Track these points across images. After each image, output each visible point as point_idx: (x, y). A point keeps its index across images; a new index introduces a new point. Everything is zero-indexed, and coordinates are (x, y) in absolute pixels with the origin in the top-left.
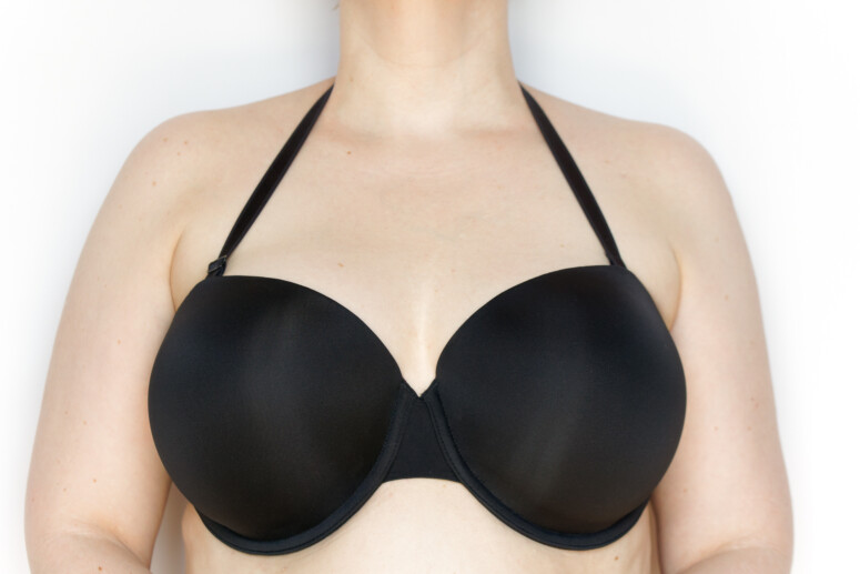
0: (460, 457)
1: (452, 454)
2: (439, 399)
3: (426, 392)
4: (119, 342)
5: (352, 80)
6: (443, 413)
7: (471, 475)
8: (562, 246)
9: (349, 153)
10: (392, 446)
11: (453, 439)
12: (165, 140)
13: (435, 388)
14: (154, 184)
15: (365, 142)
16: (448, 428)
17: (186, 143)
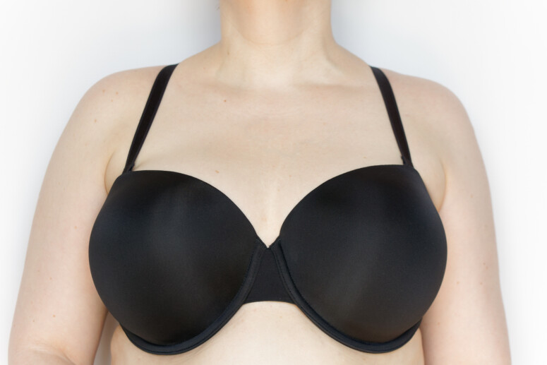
0: (295, 287)
1: (290, 286)
2: (282, 250)
3: (273, 244)
5: (228, 54)
6: (284, 258)
7: (303, 299)
9: (225, 101)
10: (250, 280)
11: (290, 275)
12: (104, 91)
13: (278, 243)
14: (96, 121)
15: (236, 92)
16: (287, 268)
17: (117, 93)
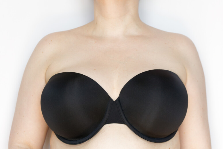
0: (126, 118)
1: (124, 117)
2: (120, 102)
3: (116, 100)
4: (32, 95)
5: (97, 24)
6: (121, 106)
7: (128, 122)
8: (153, 65)
9: (96, 42)
11: (123, 113)
12: (46, 40)
13: (119, 99)
14: (43, 52)
15: (100, 39)
16: (122, 110)
17: (52, 41)
